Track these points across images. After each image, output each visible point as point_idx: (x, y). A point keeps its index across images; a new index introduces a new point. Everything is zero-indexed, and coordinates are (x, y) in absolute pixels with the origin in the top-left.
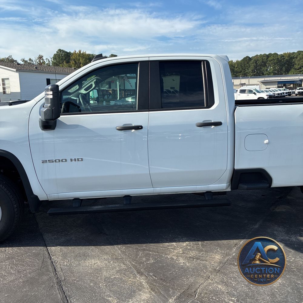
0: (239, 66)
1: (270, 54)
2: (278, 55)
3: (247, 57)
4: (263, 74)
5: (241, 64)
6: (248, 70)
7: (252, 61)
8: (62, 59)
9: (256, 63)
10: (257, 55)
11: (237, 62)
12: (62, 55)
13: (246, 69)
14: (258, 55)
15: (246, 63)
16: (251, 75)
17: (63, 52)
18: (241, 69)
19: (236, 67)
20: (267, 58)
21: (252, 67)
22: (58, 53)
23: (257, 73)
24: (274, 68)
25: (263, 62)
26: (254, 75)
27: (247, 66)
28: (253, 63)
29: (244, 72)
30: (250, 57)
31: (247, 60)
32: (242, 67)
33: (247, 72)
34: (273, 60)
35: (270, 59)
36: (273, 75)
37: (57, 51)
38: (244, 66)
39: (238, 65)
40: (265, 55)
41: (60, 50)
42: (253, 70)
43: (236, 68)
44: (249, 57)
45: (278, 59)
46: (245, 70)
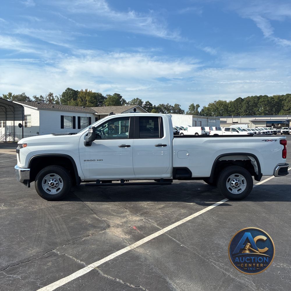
0: (232, 106)
1: (261, 96)
2: (268, 97)
3: (240, 98)
4: (255, 114)
5: (234, 104)
6: (241, 110)
7: (244, 101)
8: (70, 97)
9: (248, 103)
10: (249, 97)
11: (231, 102)
12: (70, 93)
13: (239, 109)
15: (239, 103)
16: (244, 115)
17: (71, 91)
18: (234, 109)
19: (230, 106)
20: (258, 100)
21: (244, 107)
22: (67, 91)
23: (249, 113)
24: (265, 108)
25: (254, 103)
26: (247, 115)
27: (240, 106)
28: (245, 104)
29: (237, 111)
30: (243, 98)
31: (240, 100)
32: (235, 107)
33: (240, 112)
34: (264, 101)
35: (260, 100)
36: (264, 115)
37: (66, 89)
38: (237, 106)
39: (231, 105)
40: (256, 97)
41: (69, 89)
42: (245, 110)
43: (230, 108)
44: (242, 99)
45: (268, 100)
46: (238, 109)
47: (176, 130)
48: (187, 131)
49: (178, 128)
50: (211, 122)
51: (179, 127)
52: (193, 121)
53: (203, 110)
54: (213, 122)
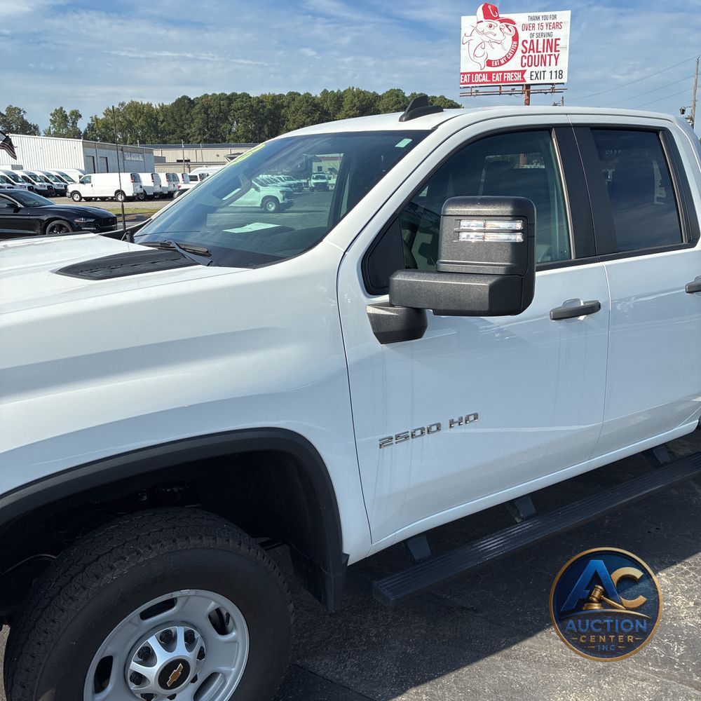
0: (169, 118)
1: (234, 94)
2: (251, 98)
3: (185, 98)
4: (224, 140)
5: (172, 113)
6: (190, 127)
7: (197, 107)
9: (206, 113)
10: (206, 96)
11: (162, 107)
13: (186, 126)
14: (208, 96)
15: (183, 112)
16: (198, 141)
18: (173, 125)
19: (161, 118)
20: (229, 104)
21: (198, 122)
23: (211, 136)
24: (245, 125)
25: (220, 112)
26: (205, 141)
27: (187, 119)
28: (199, 113)
29: (181, 132)
30: (192, 99)
31: (185, 104)
32: (175, 120)
33: (188, 134)
34: (242, 108)
35: (234, 105)
36: (246, 142)
38: (181, 118)
39: (165, 116)
40: (223, 97)
42: (200, 129)
43: (162, 122)
44: (190, 99)
45: (252, 106)
46: (182, 127)
47: (50, 184)
48: (90, 185)
49: (53, 176)
50: (133, 159)
51: (55, 174)
52: (86, 156)
53: (91, 128)
54: (137, 159)
